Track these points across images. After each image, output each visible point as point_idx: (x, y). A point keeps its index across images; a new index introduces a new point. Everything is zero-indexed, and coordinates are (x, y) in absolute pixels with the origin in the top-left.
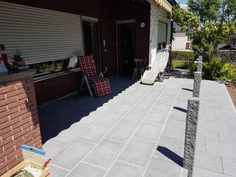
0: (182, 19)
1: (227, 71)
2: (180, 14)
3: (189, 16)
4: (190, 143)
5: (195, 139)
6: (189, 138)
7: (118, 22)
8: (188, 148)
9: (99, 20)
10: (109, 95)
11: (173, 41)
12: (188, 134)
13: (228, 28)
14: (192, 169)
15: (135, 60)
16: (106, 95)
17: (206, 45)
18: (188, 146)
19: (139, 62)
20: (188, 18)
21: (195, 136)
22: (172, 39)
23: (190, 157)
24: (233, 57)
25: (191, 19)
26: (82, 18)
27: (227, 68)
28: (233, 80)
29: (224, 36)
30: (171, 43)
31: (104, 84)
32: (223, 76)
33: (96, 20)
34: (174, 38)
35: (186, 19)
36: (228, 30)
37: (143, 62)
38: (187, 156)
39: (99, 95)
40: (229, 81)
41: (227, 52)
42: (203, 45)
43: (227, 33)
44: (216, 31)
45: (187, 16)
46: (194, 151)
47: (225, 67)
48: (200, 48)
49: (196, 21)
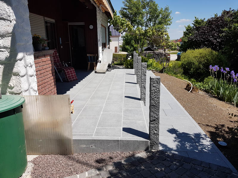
0: (120, 24)
1: (152, 64)
2: (118, 20)
3: (124, 22)
4: (144, 86)
5: (146, 83)
6: (143, 83)
7: (69, 24)
8: (143, 89)
9: (55, 21)
10: (76, 80)
11: (110, 42)
12: (142, 82)
13: (151, 31)
14: (145, 100)
15: (88, 55)
16: (74, 80)
17: (135, 46)
18: (143, 88)
19: (91, 57)
20: (123, 24)
21: (146, 82)
22: (109, 41)
23: (144, 93)
24: (153, 57)
25: (125, 24)
26: (45, 19)
27: (151, 62)
28: (156, 69)
29: (149, 37)
30: (109, 44)
31: (72, 72)
32: (149, 67)
33: (53, 21)
34: (111, 40)
35: (122, 24)
36: (151, 33)
37: (94, 57)
38: (142, 94)
39: (69, 80)
40: (154, 70)
41: (149, 53)
42: (133, 46)
43: (150, 35)
44: (143, 33)
45: (123, 22)
46: (145, 90)
47: (150, 61)
48: (130, 48)
49: (130, 25)
